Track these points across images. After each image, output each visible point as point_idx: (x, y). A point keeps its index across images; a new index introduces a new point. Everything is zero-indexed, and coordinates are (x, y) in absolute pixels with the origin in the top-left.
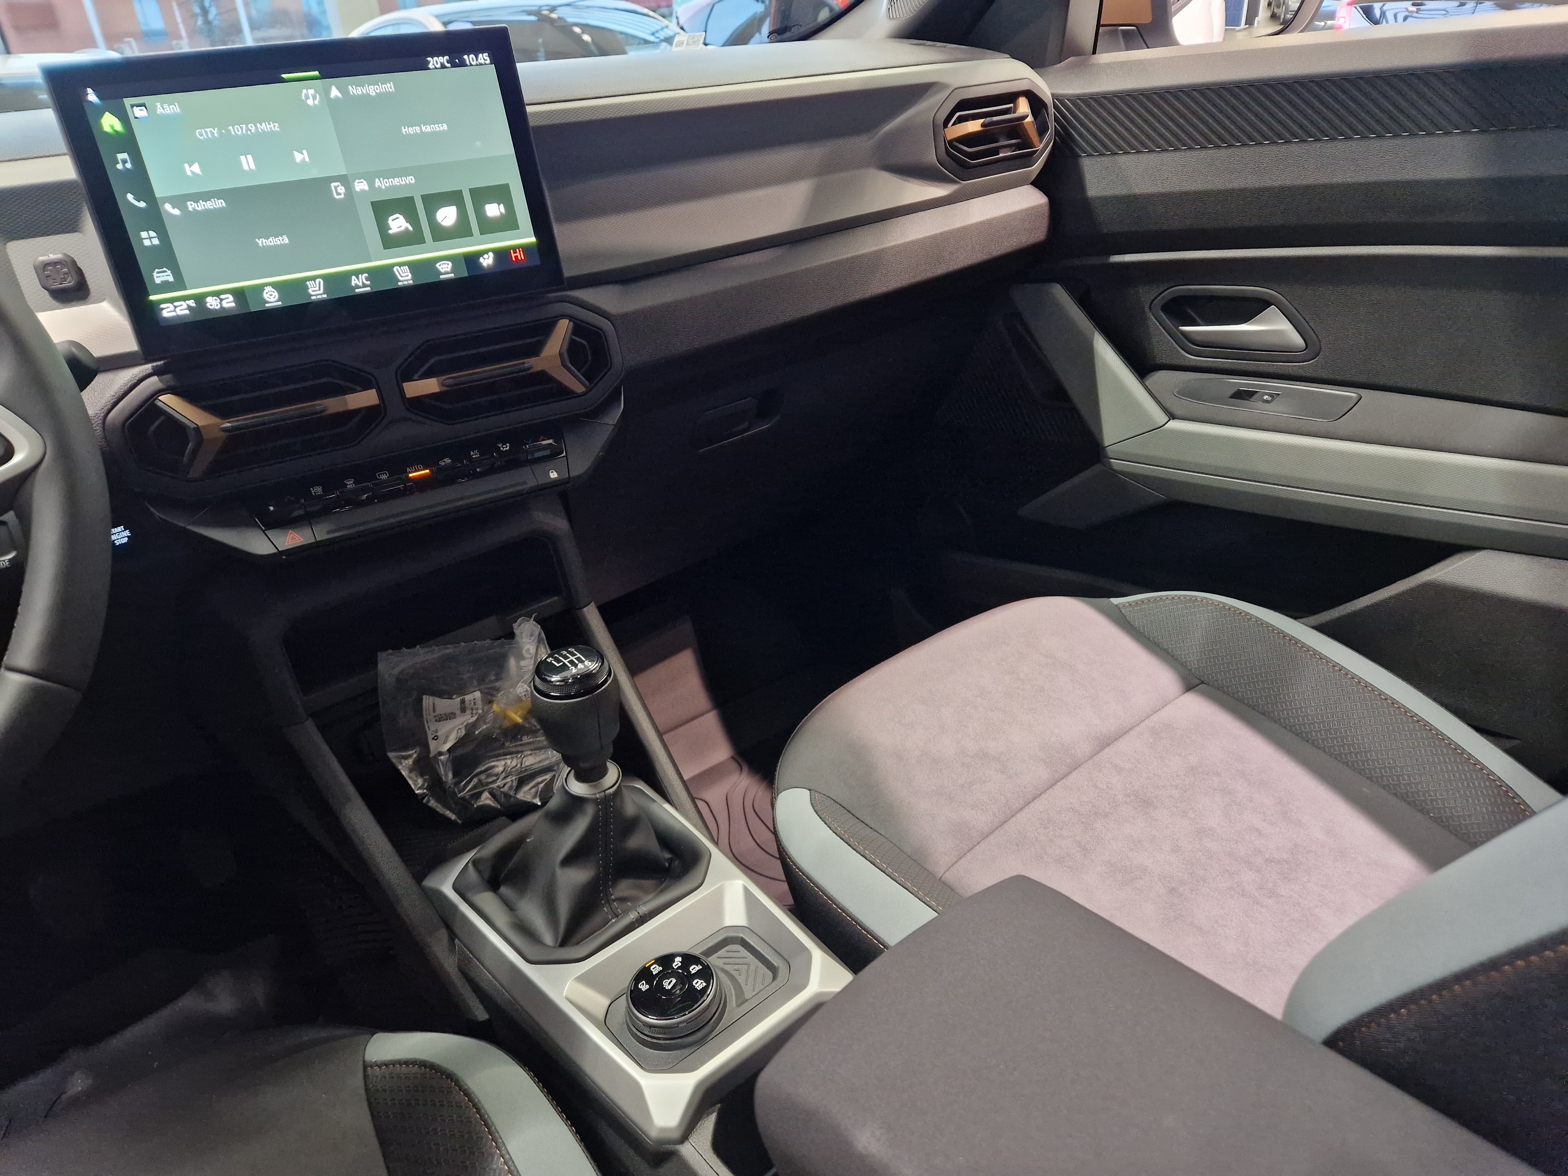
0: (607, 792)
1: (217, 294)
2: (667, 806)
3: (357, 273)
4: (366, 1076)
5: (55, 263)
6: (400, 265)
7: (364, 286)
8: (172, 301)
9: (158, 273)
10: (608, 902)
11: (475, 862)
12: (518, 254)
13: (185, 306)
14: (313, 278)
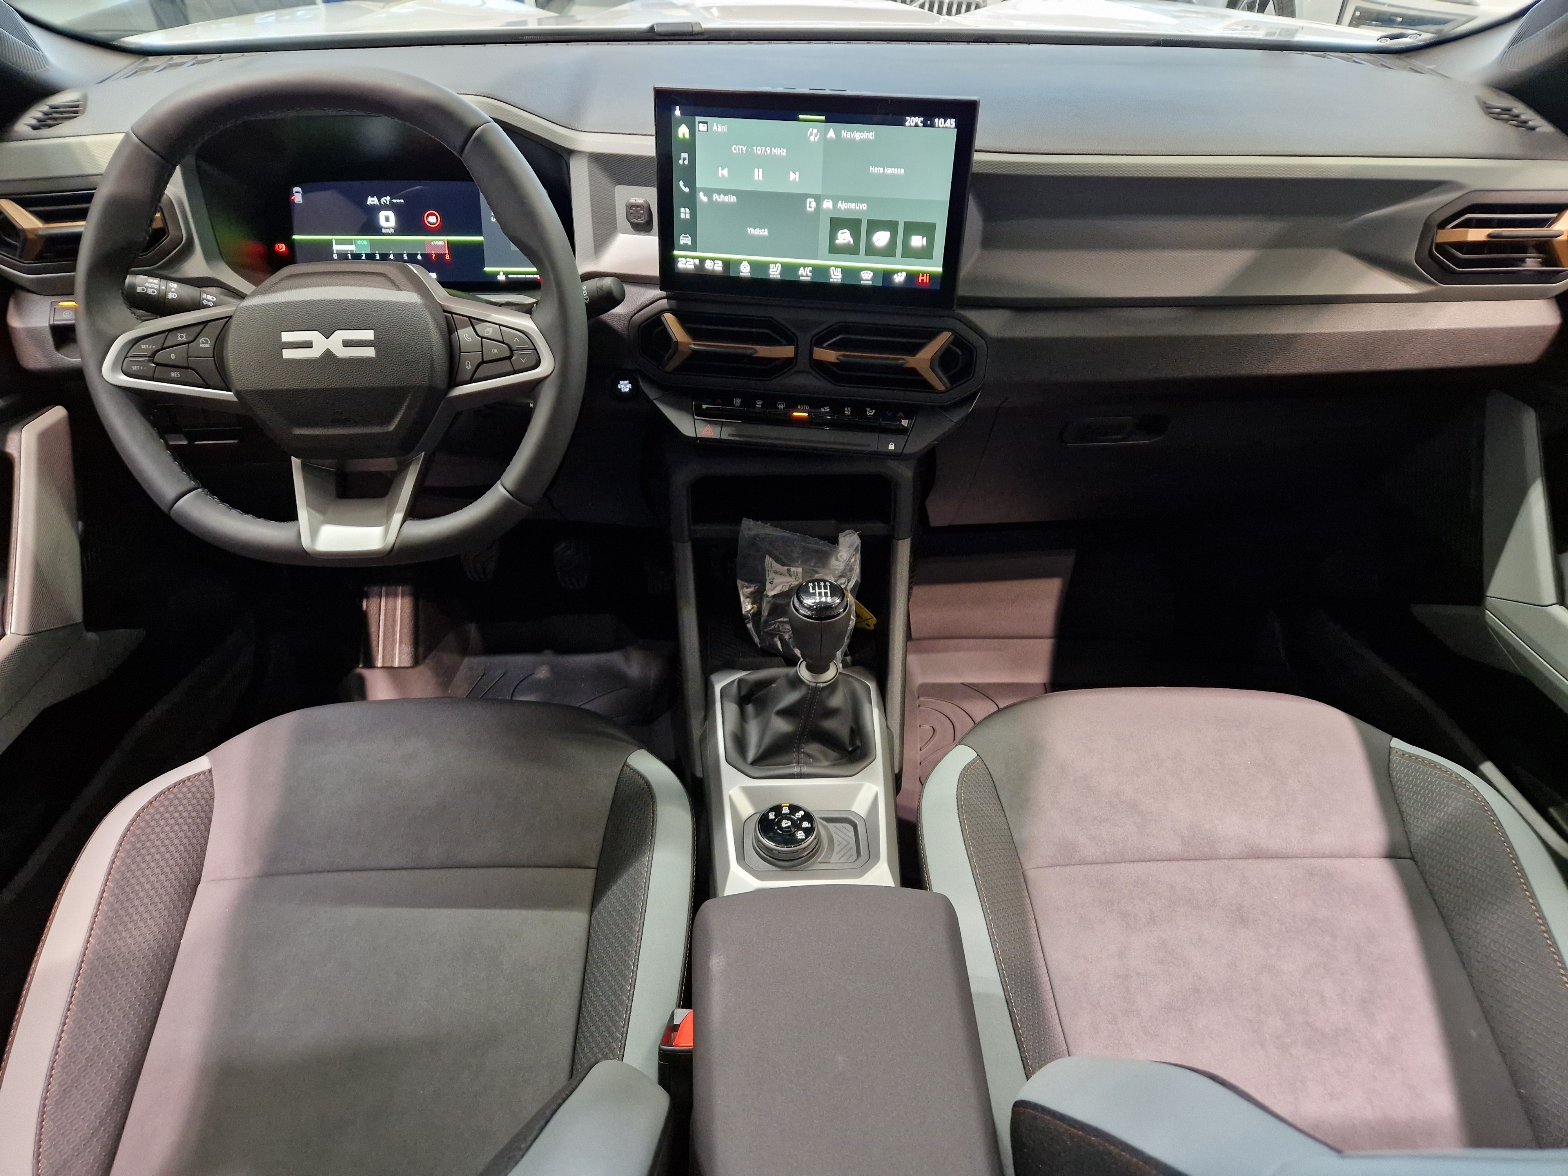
0: (818, 684)
1: (713, 259)
2: (876, 712)
3: (805, 266)
4: (622, 770)
5: (637, 206)
6: (836, 267)
7: (807, 276)
8: (686, 257)
9: (684, 237)
10: (798, 751)
11: (740, 681)
12: (925, 278)
13: (692, 263)
14: (775, 263)
